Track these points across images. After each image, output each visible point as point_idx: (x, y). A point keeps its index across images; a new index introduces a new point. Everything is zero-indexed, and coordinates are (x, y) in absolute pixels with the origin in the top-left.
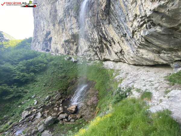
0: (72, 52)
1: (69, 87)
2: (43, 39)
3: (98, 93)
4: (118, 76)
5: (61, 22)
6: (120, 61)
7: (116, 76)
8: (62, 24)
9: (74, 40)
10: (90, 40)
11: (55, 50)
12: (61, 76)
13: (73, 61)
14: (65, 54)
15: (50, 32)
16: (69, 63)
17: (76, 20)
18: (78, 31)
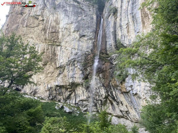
0: (59, 97)
5: (61, 67)
11: (32, 92)
13: (67, 111)
16: (63, 114)
17: (81, 72)
18: (81, 81)
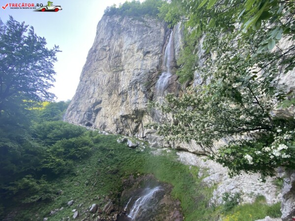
0: (127, 130)
1: (123, 190)
2: (87, 108)
3: (179, 205)
4: (208, 178)
5: (123, 93)
6: (204, 155)
7: (204, 178)
8: (124, 96)
9: (135, 117)
10: (160, 120)
11: (102, 126)
12: (110, 169)
13: (130, 146)
14: (115, 134)
15: (101, 101)
16: (124, 149)
17: (144, 95)
18: (144, 106)
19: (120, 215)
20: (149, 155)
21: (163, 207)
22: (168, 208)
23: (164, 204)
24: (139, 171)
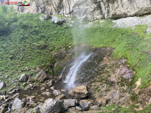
0: (50, 8)
3: (126, 62)
13: (56, 22)
19: (56, 81)
20: (79, 28)
21: (104, 67)
22: (110, 67)
23: (106, 64)
24: (70, 44)
